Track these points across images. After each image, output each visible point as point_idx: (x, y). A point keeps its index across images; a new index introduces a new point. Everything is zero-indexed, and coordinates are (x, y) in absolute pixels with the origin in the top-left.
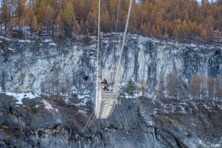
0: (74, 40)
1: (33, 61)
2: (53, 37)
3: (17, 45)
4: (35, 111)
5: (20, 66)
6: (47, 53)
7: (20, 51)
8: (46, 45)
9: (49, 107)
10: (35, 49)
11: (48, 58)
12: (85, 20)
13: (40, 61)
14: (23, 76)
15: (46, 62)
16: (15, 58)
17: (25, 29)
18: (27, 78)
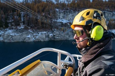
0: (77, 11)
1: (69, 14)
2: (73, 10)
3: (66, 12)
4: (66, 25)
5: (67, 15)
6: (72, 13)
7: (67, 12)
8: (72, 11)
9: (69, 24)
10: (70, 12)
11: (72, 14)
12: (79, 7)
13: (70, 14)
14: (67, 17)
15: (71, 14)
16: (66, 14)
17: (69, 9)
18: (68, 17)
